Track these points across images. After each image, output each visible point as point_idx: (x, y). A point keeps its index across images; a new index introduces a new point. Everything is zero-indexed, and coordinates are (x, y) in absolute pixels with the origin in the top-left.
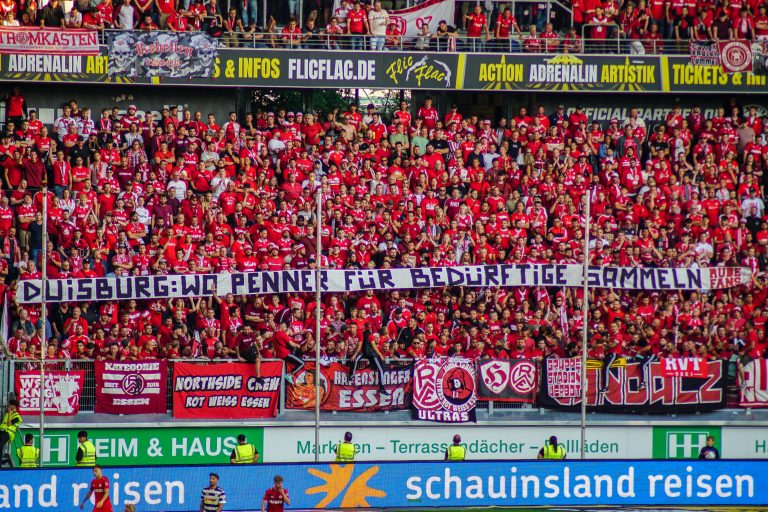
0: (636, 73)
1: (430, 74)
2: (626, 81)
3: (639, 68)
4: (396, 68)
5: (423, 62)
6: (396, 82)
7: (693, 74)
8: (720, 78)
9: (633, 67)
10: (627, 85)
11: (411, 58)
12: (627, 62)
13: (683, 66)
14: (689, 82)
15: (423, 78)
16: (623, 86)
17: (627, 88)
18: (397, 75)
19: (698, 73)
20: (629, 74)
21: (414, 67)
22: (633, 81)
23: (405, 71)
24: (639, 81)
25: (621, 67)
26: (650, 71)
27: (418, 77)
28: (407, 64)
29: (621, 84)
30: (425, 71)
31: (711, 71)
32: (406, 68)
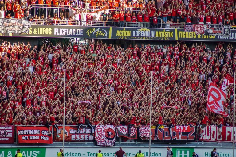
0: (167, 34)
1: (101, 33)
2: (164, 36)
3: (168, 32)
4: (89, 31)
5: (98, 30)
6: (90, 36)
7: (185, 35)
8: (194, 36)
9: (166, 32)
10: (164, 38)
11: (94, 28)
12: (164, 31)
13: (182, 32)
14: (184, 37)
15: (98, 35)
16: (163, 38)
17: (164, 39)
18: (90, 34)
19: (187, 34)
20: (165, 34)
21: (95, 31)
22: (166, 36)
23: (92, 33)
24: (168, 37)
25: (162, 32)
26: (171, 33)
27: (97, 35)
28: (93, 30)
29: (162, 37)
30: (99, 33)
31: (191, 34)
32: (93, 31)
